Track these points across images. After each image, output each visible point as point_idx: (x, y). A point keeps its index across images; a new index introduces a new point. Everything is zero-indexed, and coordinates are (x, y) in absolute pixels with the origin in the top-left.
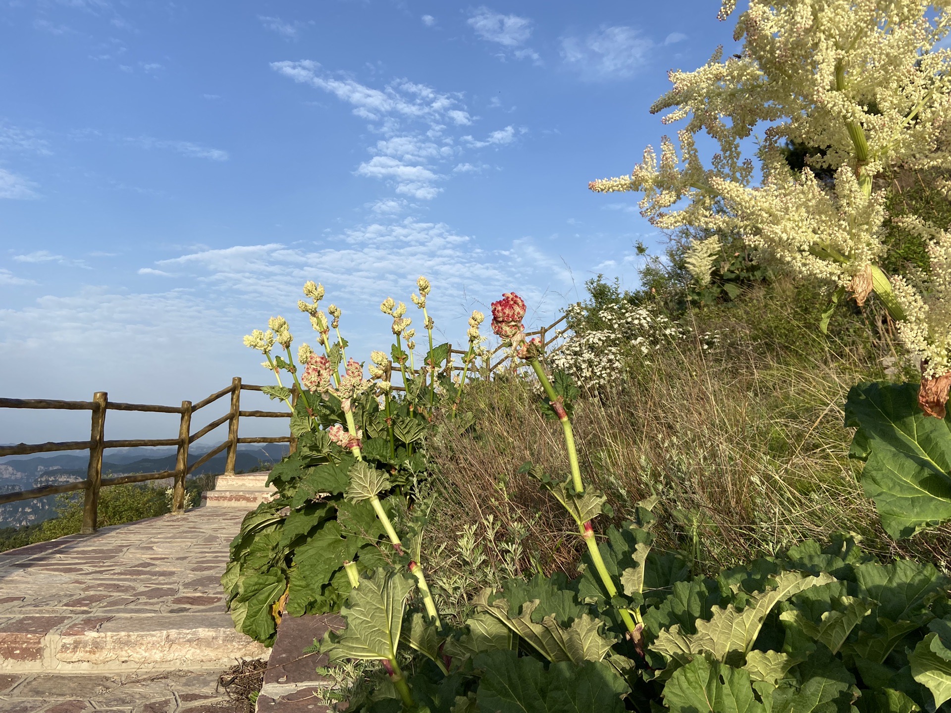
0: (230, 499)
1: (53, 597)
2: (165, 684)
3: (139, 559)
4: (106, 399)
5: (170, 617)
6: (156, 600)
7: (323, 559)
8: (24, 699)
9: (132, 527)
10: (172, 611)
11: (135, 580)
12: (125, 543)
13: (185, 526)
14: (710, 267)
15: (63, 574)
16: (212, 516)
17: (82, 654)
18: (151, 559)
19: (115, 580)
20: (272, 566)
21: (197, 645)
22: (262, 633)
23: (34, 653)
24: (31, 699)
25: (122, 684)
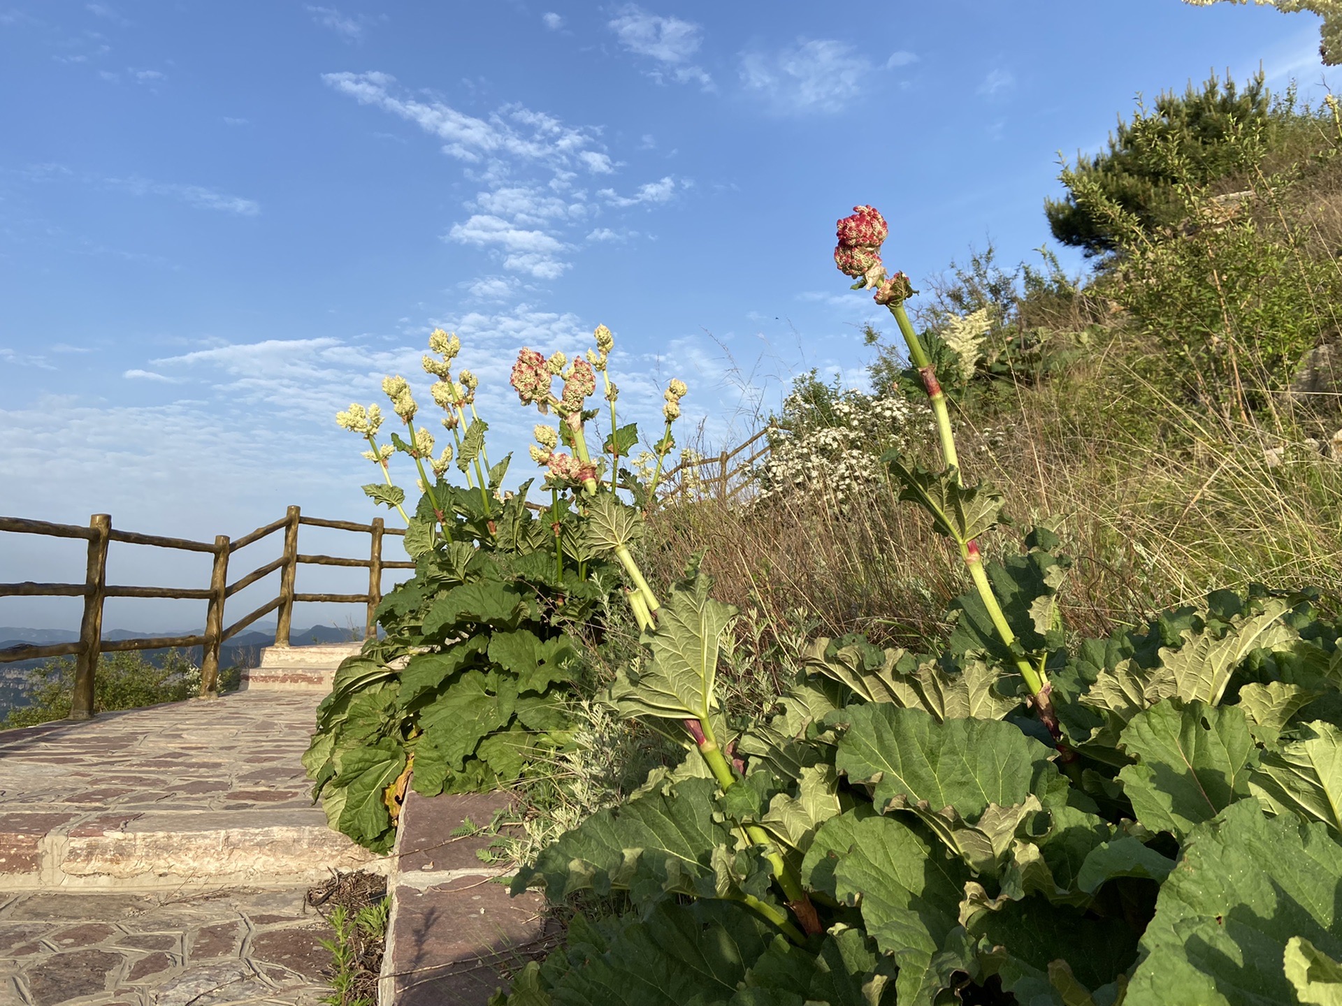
0: (284, 680)
1: (46, 791)
2: (226, 903)
3: (164, 749)
4: (109, 525)
5: (226, 815)
6: (201, 795)
7: (462, 722)
8: (18, 923)
9: (144, 713)
10: (227, 808)
11: (163, 773)
12: (139, 730)
13: (223, 712)
14: (975, 353)
15: (55, 765)
16: (259, 700)
17: (99, 864)
18: (182, 748)
19: (134, 772)
20: (384, 735)
21: (270, 850)
22: (369, 831)
23: (27, 862)
24: (28, 922)
25: (162, 905)
